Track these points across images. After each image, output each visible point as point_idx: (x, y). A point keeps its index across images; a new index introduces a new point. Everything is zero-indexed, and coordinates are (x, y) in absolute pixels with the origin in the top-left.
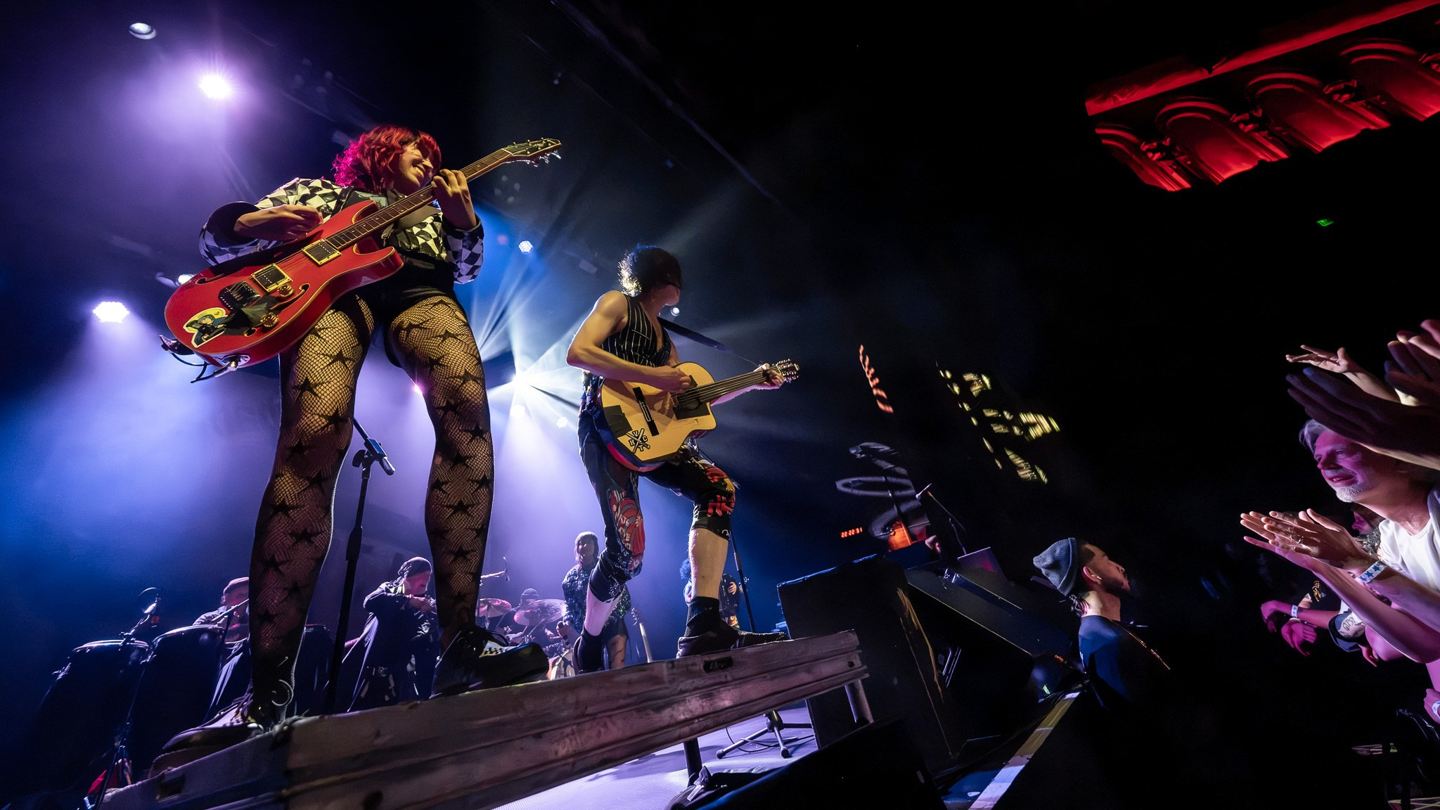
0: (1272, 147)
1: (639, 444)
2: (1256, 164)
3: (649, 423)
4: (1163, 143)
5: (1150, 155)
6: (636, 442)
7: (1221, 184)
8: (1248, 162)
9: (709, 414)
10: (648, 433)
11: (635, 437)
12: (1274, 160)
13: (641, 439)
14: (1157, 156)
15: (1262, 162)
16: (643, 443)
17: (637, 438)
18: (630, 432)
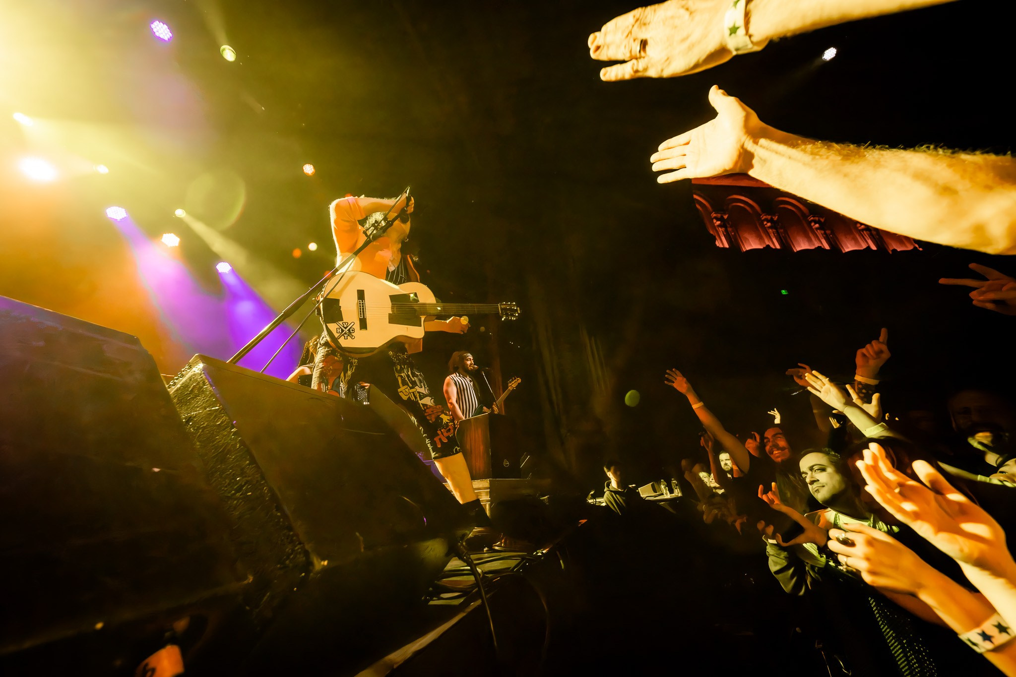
0: (774, 240)
1: (345, 333)
2: (765, 246)
3: (360, 320)
4: (724, 216)
5: (715, 221)
6: (342, 331)
7: (744, 252)
8: (761, 244)
9: (421, 326)
10: (357, 326)
11: (344, 327)
12: (774, 247)
13: (349, 330)
14: (718, 223)
15: (768, 246)
16: (350, 333)
17: (346, 328)
18: (341, 322)
